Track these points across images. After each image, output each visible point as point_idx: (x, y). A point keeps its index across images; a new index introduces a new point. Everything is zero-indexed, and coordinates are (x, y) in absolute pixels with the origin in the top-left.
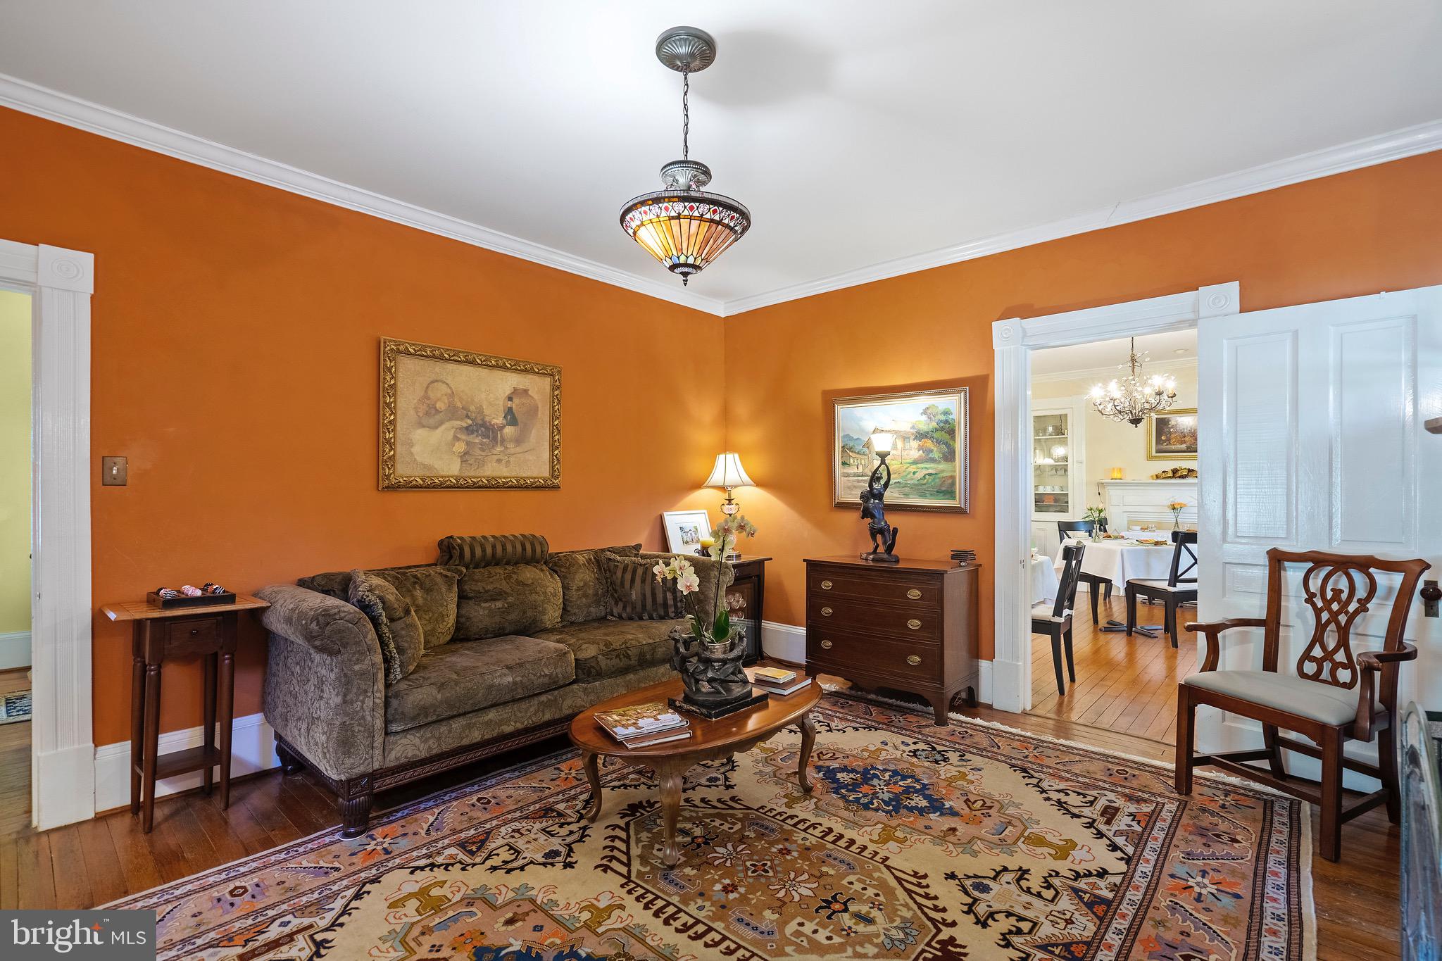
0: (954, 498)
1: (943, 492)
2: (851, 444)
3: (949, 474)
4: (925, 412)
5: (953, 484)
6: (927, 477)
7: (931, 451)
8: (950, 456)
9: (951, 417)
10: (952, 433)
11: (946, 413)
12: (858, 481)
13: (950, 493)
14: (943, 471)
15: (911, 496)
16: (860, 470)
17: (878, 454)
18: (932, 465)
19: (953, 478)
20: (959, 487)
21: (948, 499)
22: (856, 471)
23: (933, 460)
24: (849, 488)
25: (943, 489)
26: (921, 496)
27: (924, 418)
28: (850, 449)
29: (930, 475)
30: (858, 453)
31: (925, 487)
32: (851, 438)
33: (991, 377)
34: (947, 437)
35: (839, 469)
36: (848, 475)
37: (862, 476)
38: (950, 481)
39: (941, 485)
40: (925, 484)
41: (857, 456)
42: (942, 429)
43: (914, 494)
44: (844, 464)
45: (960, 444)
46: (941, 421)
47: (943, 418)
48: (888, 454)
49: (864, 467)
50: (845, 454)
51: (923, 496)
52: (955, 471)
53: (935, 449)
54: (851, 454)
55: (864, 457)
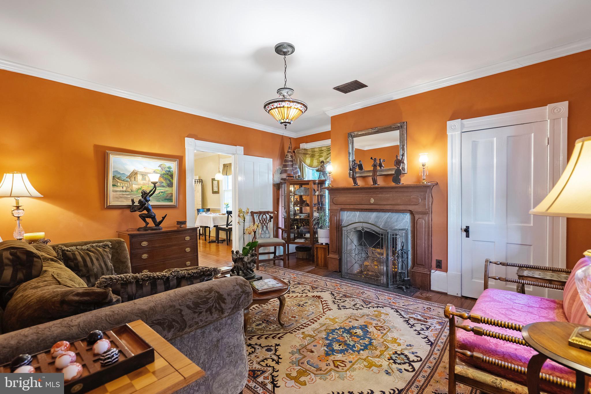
0: (172, 202)
1: (167, 199)
2: (119, 176)
3: (170, 192)
4: (160, 166)
5: (172, 196)
6: (160, 193)
7: (163, 183)
8: (170, 185)
9: (171, 170)
10: (172, 176)
11: (169, 168)
12: (123, 194)
13: (170, 200)
14: (167, 191)
15: (153, 201)
16: (125, 189)
17: (152, 183)
18: (163, 188)
19: (172, 194)
20: (174, 197)
21: (169, 202)
22: (122, 189)
23: (163, 186)
24: (117, 198)
25: (167, 198)
26: (157, 201)
27: (160, 168)
28: (118, 178)
29: (162, 192)
30: (123, 181)
31: (160, 197)
32: (119, 173)
33: (184, 157)
34: (169, 177)
35: (110, 188)
36: (116, 191)
37: (125, 192)
38: (170, 195)
39: (166, 197)
40: (159, 196)
41: (122, 182)
42: (168, 174)
43: (154, 200)
44: (113, 185)
45: (175, 181)
46: (167, 171)
47: (168, 169)
48: (157, 183)
49: (127, 187)
50: (115, 181)
51: (158, 201)
52: (173, 191)
53: (164, 182)
54: (118, 181)
55: (127, 183)
